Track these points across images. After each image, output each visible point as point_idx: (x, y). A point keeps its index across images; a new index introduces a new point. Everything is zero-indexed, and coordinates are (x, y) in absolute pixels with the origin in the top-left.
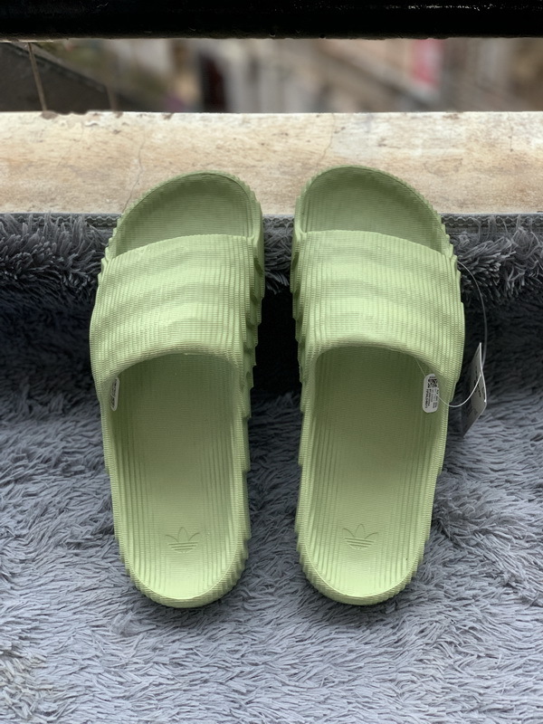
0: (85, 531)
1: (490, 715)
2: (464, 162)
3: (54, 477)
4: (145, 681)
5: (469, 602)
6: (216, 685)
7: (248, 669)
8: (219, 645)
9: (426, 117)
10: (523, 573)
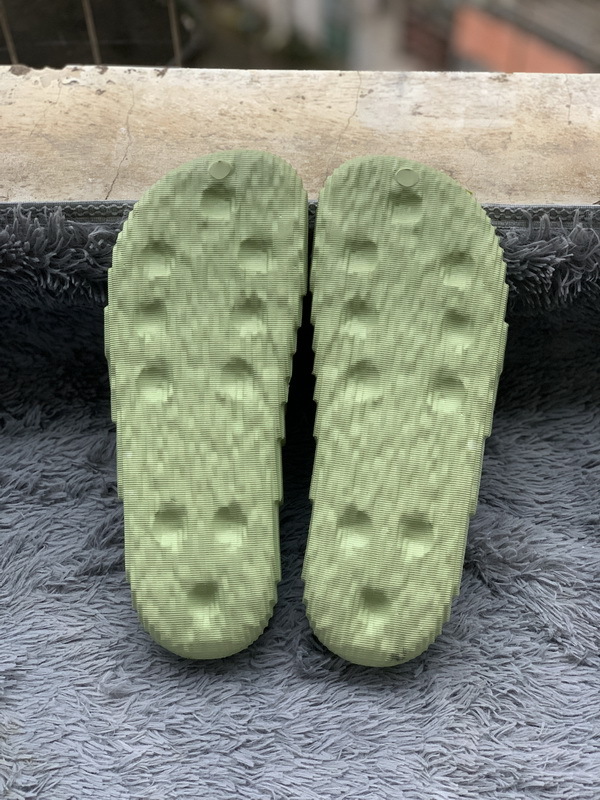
0: (68, 571)
1: (530, 794)
2: (514, 137)
3: (31, 506)
4: (138, 751)
5: (508, 660)
6: (218, 756)
7: (255, 737)
8: (222, 709)
9: (469, 78)
10: (570, 627)
